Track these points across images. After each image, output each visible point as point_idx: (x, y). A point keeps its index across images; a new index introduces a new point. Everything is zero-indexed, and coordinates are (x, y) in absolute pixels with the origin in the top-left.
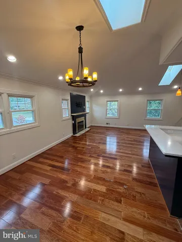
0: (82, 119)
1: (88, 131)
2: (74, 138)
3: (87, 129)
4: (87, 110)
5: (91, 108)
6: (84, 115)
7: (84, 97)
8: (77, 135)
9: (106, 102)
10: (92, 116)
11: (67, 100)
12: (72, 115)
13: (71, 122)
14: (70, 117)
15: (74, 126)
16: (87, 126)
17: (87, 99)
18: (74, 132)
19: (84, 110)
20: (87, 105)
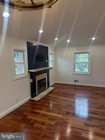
0: (44, 76)
1: (52, 91)
2: (31, 103)
3: (51, 89)
4: (51, 65)
5: (55, 62)
6: (47, 71)
7: (47, 48)
8: (37, 98)
9: (73, 54)
10: (57, 71)
11: (22, 51)
12: (29, 72)
13: (28, 81)
14: (27, 74)
15: (33, 85)
16: (50, 85)
17: (50, 51)
18: (33, 94)
19: (47, 64)
20: (51, 58)
